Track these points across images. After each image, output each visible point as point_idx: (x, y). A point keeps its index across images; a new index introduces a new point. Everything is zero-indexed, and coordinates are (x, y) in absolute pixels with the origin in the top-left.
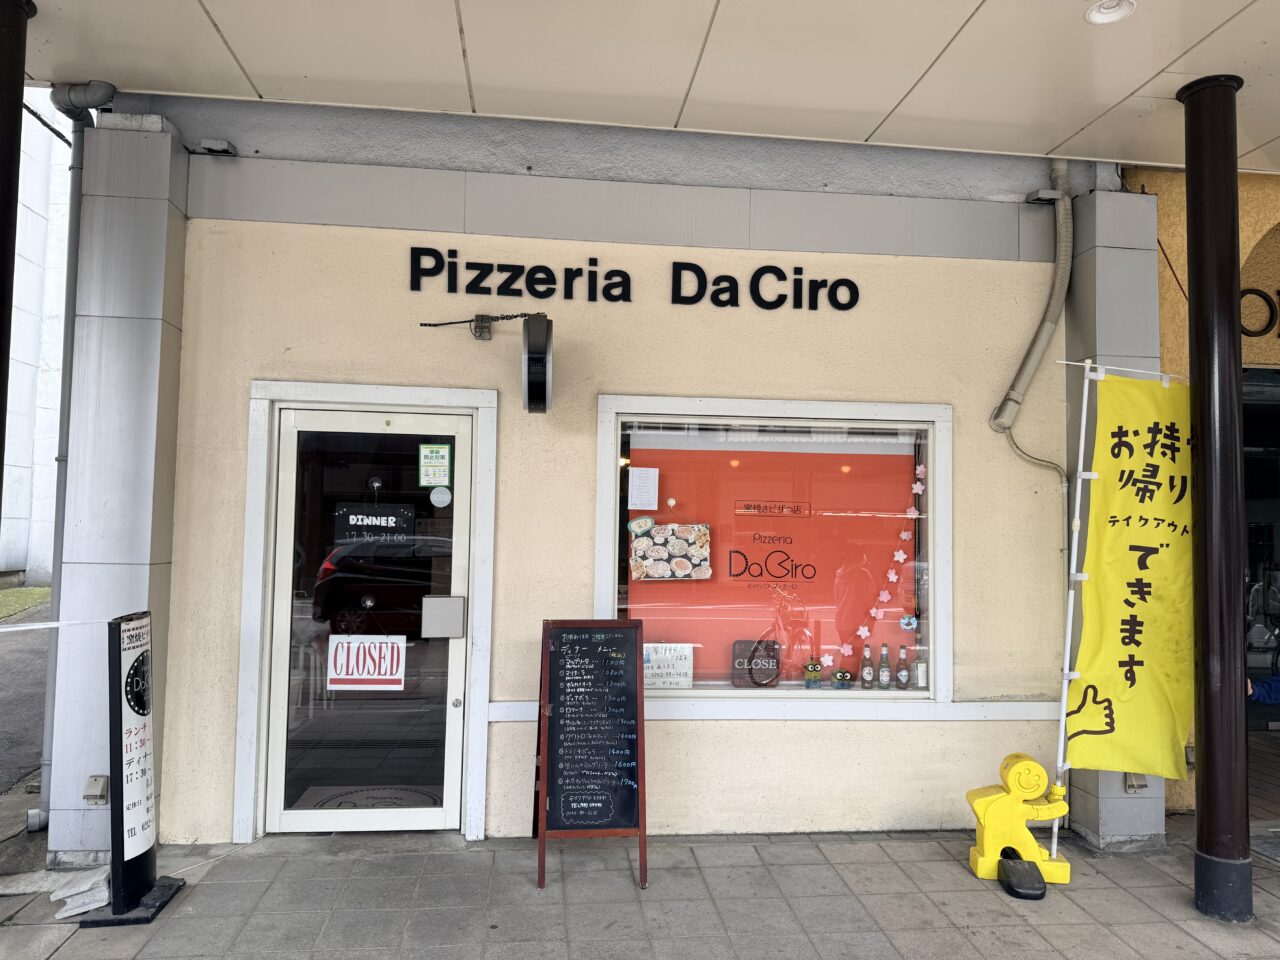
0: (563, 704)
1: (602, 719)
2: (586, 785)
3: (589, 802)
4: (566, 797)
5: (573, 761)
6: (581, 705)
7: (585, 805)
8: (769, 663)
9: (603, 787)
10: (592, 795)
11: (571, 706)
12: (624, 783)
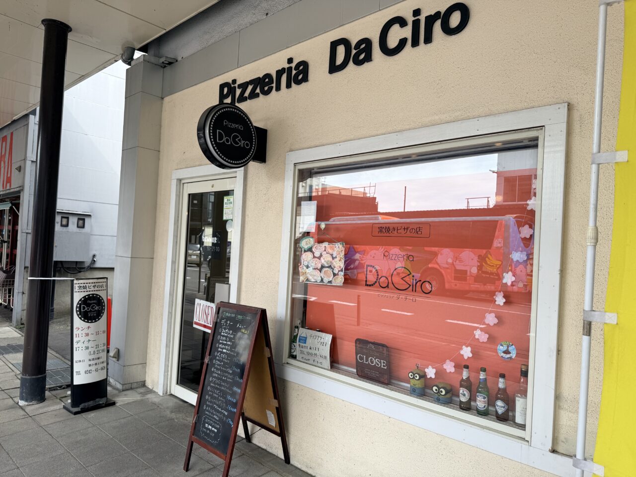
0: (215, 357)
1: (229, 373)
2: (214, 415)
3: (213, 427)
4: (205, 419)
5: (212, 397)
6: (222, 361)
7: (210, 427)
8: (380, 362)
9: (221, 420)
10: (214, 422)
11: (219, 360)
12: (228, 421)
